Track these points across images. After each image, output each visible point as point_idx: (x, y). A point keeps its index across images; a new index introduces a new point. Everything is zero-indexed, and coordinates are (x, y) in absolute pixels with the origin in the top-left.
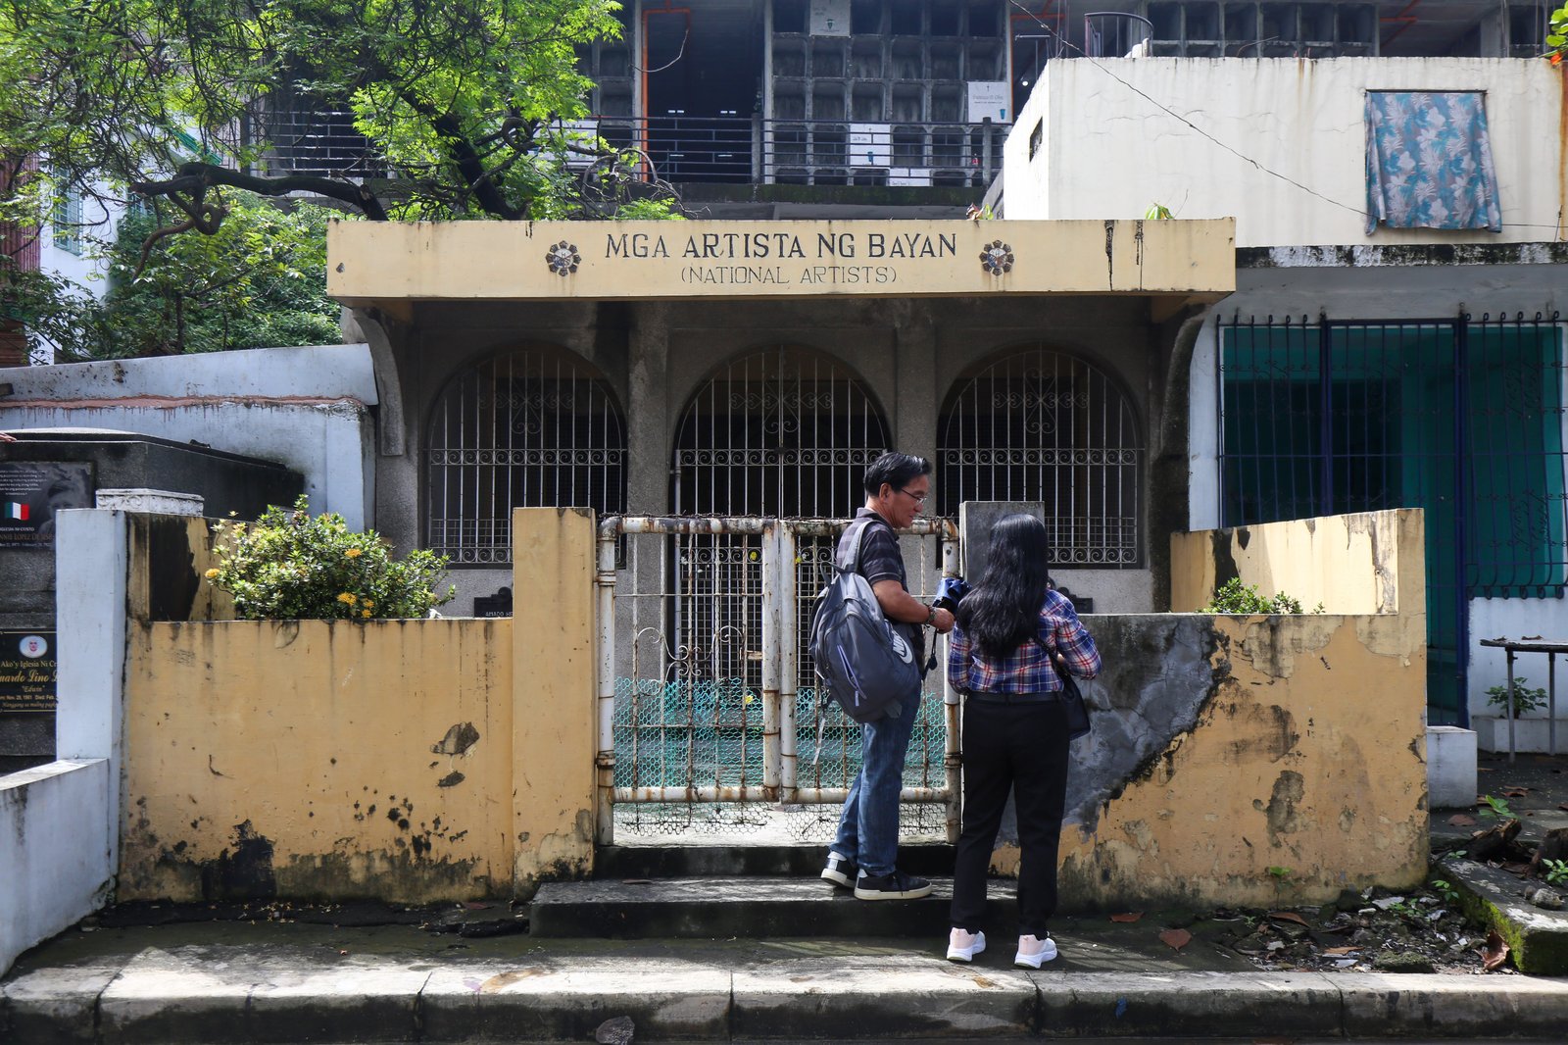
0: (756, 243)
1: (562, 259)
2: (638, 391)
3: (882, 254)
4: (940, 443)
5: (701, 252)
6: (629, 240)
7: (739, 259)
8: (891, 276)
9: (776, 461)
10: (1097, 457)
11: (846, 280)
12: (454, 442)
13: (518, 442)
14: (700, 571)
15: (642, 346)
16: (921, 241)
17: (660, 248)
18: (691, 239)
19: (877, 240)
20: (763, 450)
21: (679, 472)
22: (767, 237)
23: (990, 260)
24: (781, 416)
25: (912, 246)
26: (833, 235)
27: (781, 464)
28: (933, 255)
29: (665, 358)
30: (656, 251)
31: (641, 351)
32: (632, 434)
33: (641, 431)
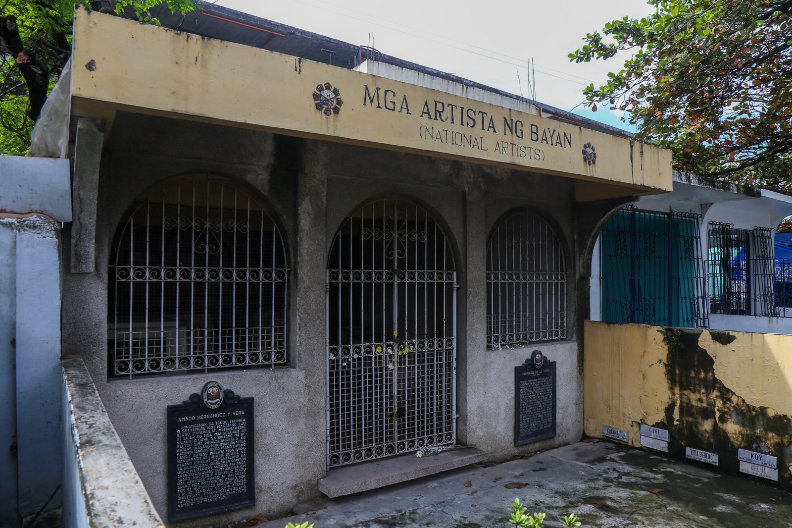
0: (468, 116)
1: (327, 100)
2: (305, 222)
3: (537, 140)
4: (488, 268)
5: (433, 116)
6: (382, 93)
7: (457, 125)
8: (542, 156)
9: (392, 279)
10: (551, 277)
11: (519, 155)
12: (140, 260)
13: (200, 261)
14: (343, 363)
15: (308, 186)
16: (556, 134)
17: (404, 106)
18: (426, 103)
19: (534, 130)
22: (474, 112)
23: (586, 155)
24: (395, 246)
25: (551, 137)
26: (513, 120)
27: (396, 281)
28: (561, 146)
29: (325, 198)
30: (402, 107)
31: (307, 190)
32: (300, 257)
33: (307, 255)
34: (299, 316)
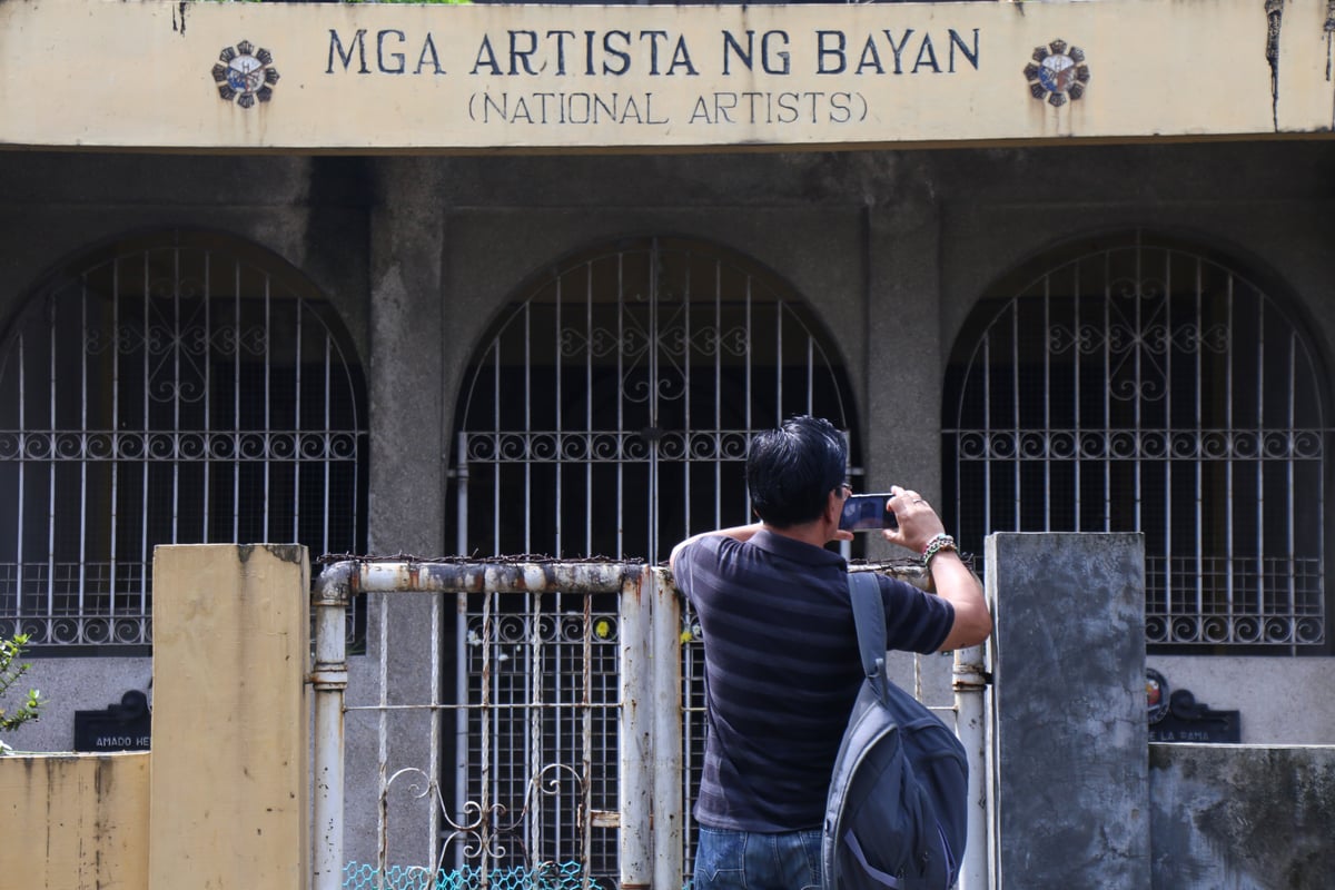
0: (607, 48)
1: (242, 76)
2: (388, 323)
3: (842, 68)
4: (947, 419)
5: (504, 65)
6: (370, 41)
7: (576, 78)
8: (857, 108)
9: (644, 453)
10: (1247, 445)
11: (774, 118)
12: (37, 418)
13: (162, 418)
14: (503, 657)
15: (395, 240)
16: (915, 43)
17: (428, 57)
18: (486, 42)
19: (831, 42)
20: (621, 433)
21: (465, 473)
22: (627, 37)
23: (1044, 78)
24: (654, 372)
25: (897, 52)
26: (750, 33)
27: (654, 458)
28: (936, 69)
29: (439, 263)
30: (421, 62)
31: (394, 249)
32: (377, 403)
33: (395, 398)
34: (374, 536)
